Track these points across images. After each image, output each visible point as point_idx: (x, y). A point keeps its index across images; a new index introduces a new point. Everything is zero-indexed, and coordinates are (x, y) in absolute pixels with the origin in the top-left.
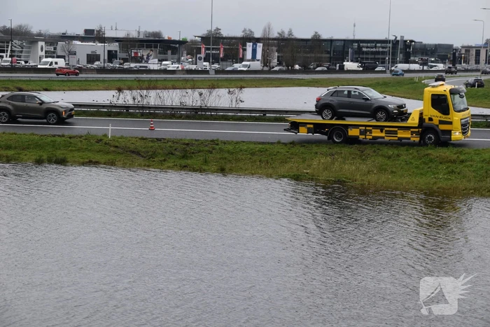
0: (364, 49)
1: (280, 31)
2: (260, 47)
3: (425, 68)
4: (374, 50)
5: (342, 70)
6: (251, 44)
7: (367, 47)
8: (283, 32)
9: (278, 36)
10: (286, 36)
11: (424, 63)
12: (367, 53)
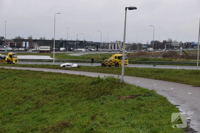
0: (70, 44)
1: (41, 37)
2: (28, 43)
3: (87, 50)
4: (73, 44)
5: (59, 50)
6: (25, 42)
7: (70, 43)
8: (42, 38)
9: (40, 39)
10: (43, 39)
11: (87, 48)
12: (70, 45)
